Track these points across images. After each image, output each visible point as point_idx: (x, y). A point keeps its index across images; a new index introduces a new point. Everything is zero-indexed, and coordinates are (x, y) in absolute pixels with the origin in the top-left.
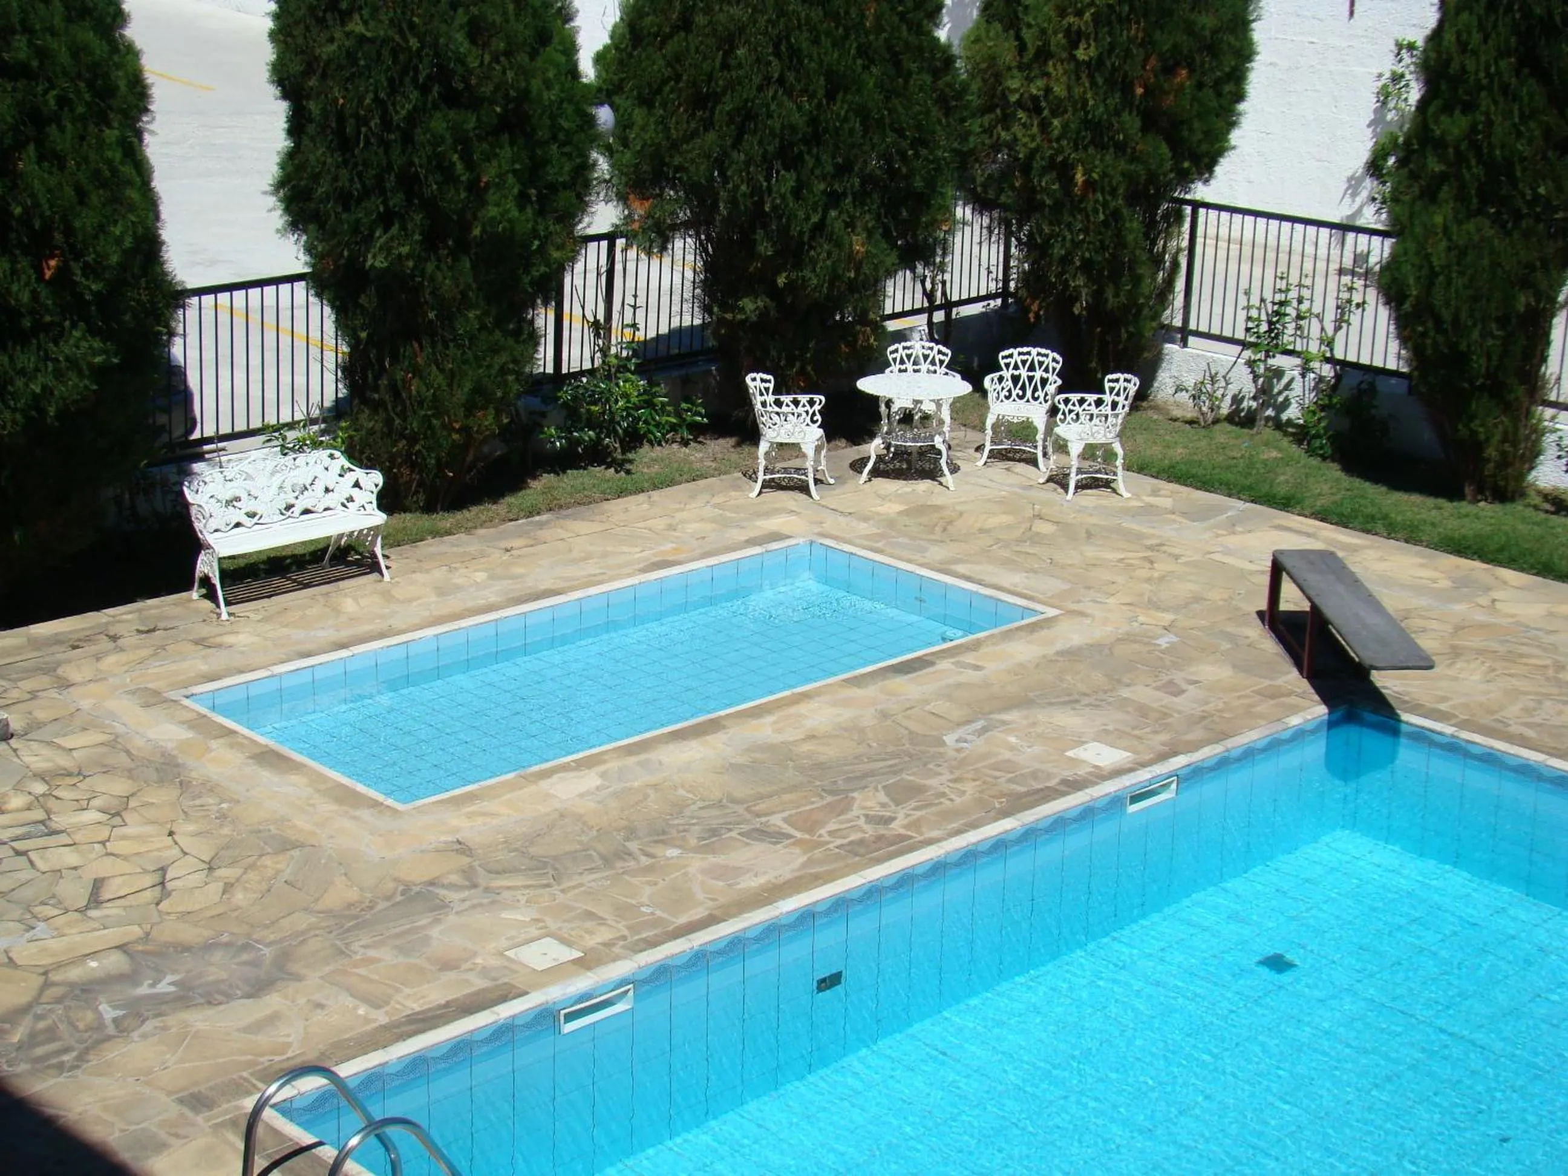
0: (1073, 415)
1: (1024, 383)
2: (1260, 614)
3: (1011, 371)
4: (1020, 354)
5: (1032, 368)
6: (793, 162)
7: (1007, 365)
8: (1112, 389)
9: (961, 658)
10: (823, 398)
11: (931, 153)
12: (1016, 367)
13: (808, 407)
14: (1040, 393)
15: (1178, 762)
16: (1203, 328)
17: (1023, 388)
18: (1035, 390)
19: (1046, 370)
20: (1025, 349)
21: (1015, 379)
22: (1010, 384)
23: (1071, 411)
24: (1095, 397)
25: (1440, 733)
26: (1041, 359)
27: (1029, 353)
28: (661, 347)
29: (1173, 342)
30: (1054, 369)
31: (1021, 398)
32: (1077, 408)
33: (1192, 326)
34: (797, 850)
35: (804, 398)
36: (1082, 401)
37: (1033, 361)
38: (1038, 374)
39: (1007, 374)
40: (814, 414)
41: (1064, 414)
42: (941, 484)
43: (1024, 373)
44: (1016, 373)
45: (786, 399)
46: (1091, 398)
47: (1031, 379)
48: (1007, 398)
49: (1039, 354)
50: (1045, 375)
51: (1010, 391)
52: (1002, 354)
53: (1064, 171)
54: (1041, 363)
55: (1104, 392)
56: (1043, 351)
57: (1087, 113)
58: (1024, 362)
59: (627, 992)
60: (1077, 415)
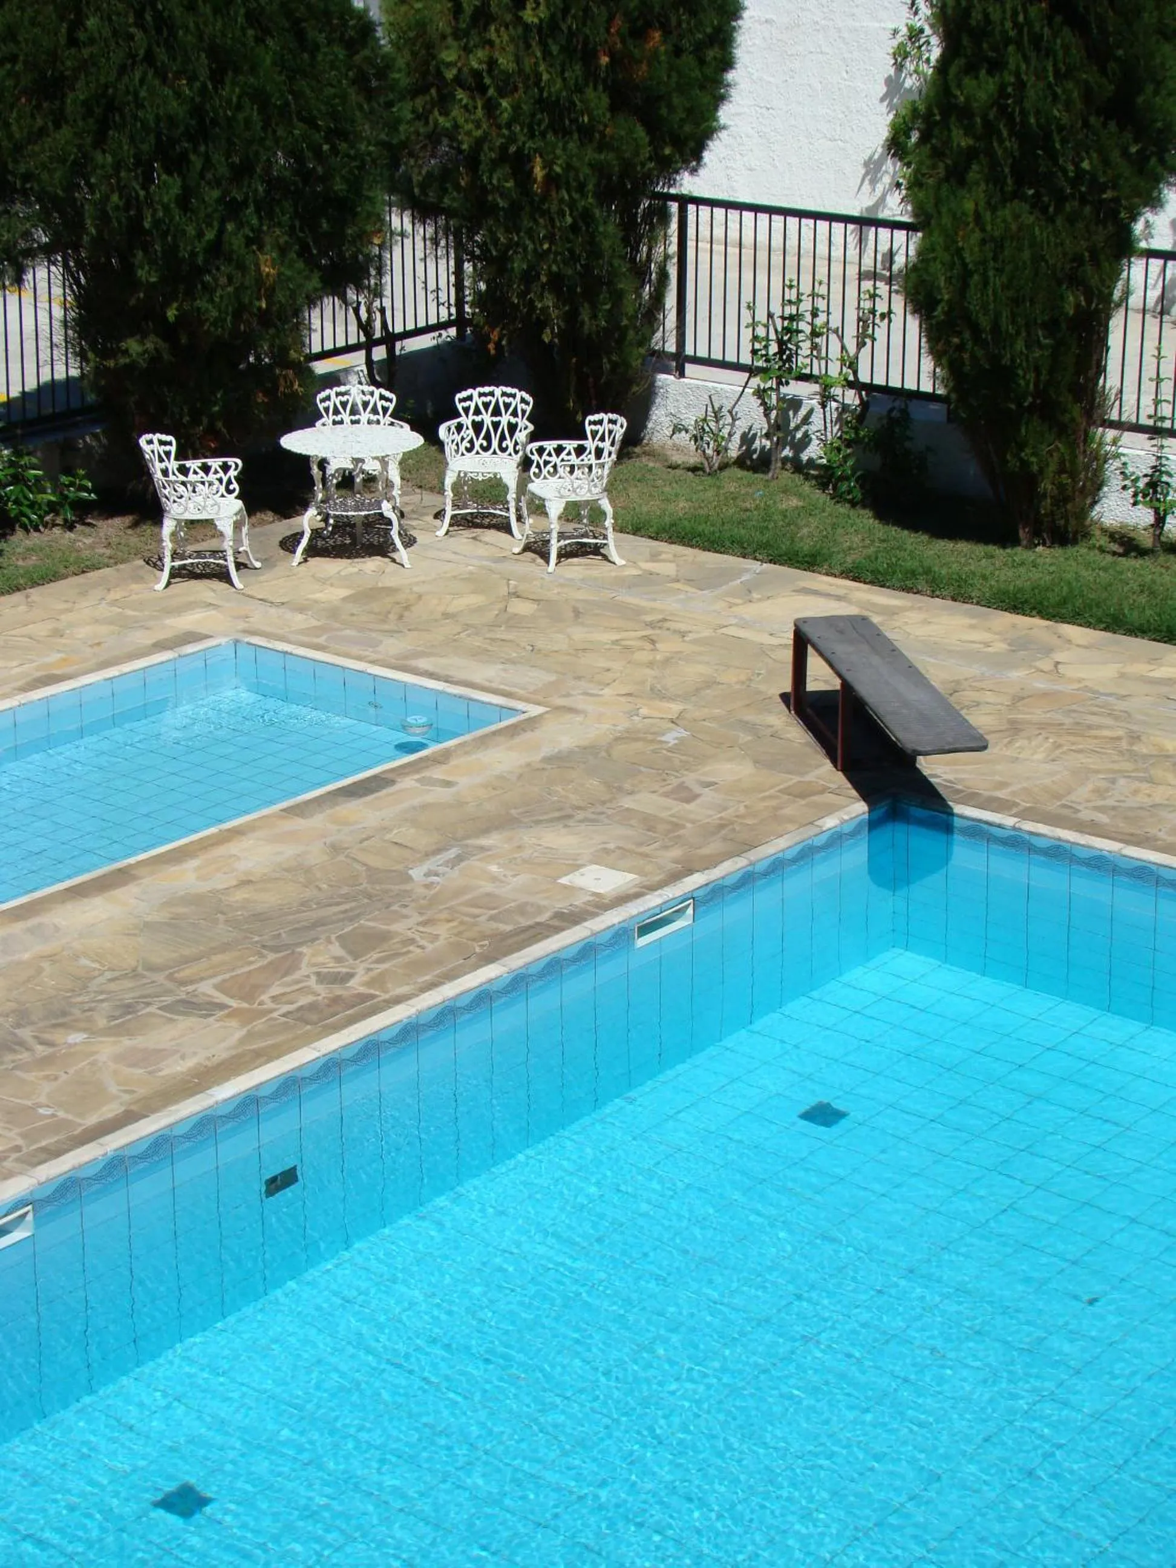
0: (549, 468)
1: (488, 430)
2: (784, 697)
3: (471, 417)
4: (481, 395)
5: (497, 412)
6: (176, 164)
7: (466, 410)
8: (594, 434)
9: (426, 774)
10: (239, 462)
11: (352, 147)
12: (477, 412)
13: (221, 474)
14: (508, 443)
15: (695, 881)
16: (702, 353)
17: (488, 438)
18: (503, 438)
19: (515, 414)
20: (487, 389)
21: (478, 427)
22: (471, 432)
23: (546, 463)
24: (575, 443)
25: (999, 826)
26: (507, 400)
27: (492, 394)
28: (28, 406)
29: (668, 372)
30: (524, 412)
31: (485, 449)
32: (554, 459)
33: (689, 351)
34: (234, 1023)
35: (215, 463)
36: (559, 450)
37: (497, 402)
38: (505, 419)
39: (466, 421)
40: (229, 482)
41: (538, 466)
42: (394, 561)
43: (487, 419)
44: (478, 419)
45: (193, 464)
46: (570, 445)
47: (496, 425)
48: (469, 450)
49: (504, 394)
50: (513, 420)
51: (471, 442)
52: (459, 396)
53: (520, 165)
54: (507, 406)
55: (586, 438)
56: (509, 390)
57: (541, 90)
58: (486, 405)
59: (26, 1213)
60: (555, 467)
